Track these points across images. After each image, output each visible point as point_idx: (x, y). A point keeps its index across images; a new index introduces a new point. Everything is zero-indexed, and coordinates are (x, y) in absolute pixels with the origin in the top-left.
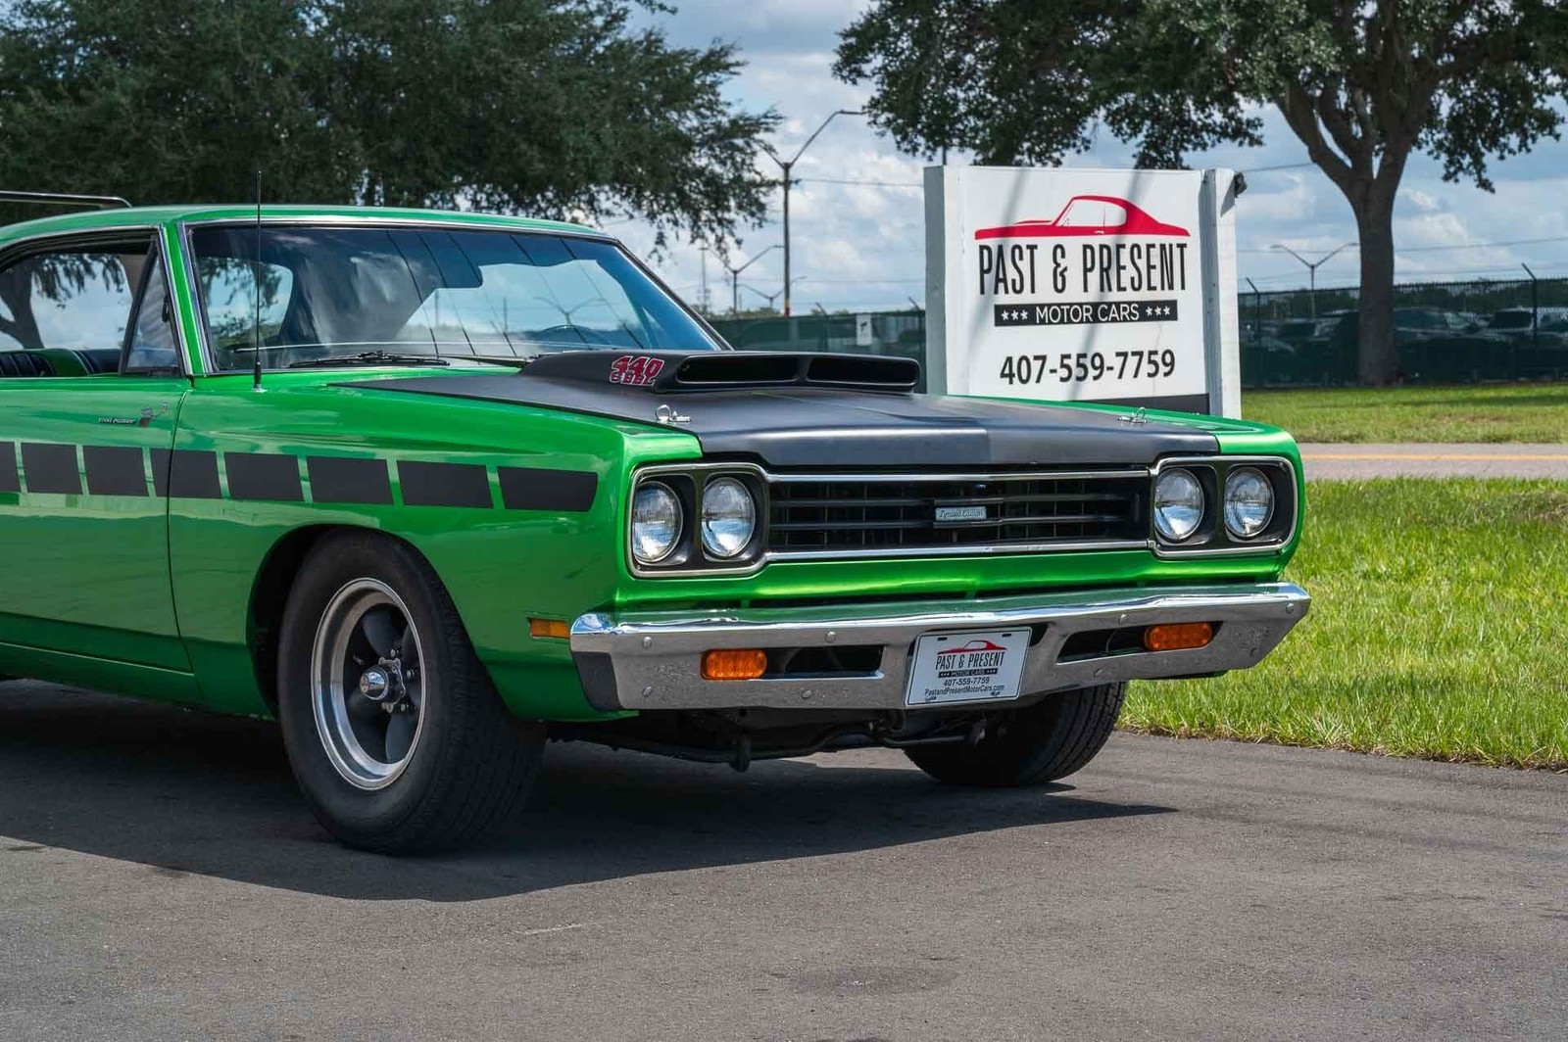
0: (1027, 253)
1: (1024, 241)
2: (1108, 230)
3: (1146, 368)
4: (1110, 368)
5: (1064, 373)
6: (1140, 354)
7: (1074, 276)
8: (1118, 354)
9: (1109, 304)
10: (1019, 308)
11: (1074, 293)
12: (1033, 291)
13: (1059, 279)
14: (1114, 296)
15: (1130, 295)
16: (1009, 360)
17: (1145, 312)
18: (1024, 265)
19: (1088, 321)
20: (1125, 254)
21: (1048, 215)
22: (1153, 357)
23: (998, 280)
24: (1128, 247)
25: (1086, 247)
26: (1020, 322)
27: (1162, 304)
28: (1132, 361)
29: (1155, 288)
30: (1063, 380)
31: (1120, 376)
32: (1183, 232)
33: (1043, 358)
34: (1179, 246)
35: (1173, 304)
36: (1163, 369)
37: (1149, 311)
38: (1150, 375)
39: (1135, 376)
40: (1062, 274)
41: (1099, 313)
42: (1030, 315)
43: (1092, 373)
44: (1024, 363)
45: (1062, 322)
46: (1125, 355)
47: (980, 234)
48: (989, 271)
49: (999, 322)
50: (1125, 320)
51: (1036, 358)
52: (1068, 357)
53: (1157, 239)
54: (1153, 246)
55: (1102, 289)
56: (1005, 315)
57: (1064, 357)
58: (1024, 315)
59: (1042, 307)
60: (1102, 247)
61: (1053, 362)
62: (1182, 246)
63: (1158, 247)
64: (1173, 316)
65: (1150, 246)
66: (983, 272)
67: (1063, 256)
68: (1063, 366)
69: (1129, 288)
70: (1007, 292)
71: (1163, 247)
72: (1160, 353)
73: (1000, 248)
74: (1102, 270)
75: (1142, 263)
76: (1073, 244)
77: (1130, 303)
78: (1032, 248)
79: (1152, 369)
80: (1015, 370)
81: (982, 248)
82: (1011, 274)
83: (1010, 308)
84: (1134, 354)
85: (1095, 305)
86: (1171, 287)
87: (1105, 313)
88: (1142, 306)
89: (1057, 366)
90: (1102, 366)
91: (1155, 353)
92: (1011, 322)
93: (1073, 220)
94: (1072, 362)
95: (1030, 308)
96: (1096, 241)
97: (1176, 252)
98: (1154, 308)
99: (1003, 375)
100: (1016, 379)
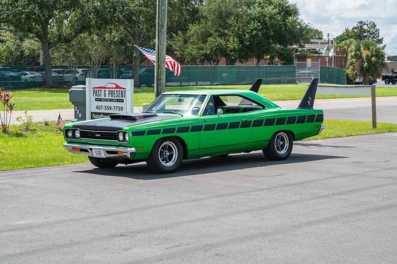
0: (100, 91)
1: (100, 89)
2: (113, 88)
3: (118, 109)
4: (112, 109)
5: (105, 109)
6: (117, 107)
7: (107, 95)
8: (114, 107)
9: (113, 99)
10: (99, 99)
11: (107, 97)
12: (101, 96)
13: (105, 95)
14: (114, 98)
15: (116, 98)
16: (97, 106)
17: (118, 101)
18: (100, 93)
19: (109, 101)
20: (115, 92)
21: (103, 86)
22: (119, 108)
23: (96, 95)
24: (116, 91)
25: (109, 90)
26: (99, 101)
27: (121, 100)
28: (116, 108)
29: (120, 97)
30: (105, 110)
31: (114, 110)
32: (125, 89)
33: (102, 106)
34: (124, 91)
35: (123, 100)
36: (121, 110)
37: (119, 101)
38: (119, 110)
39: (116, 110)
40: (105, 94)
41: (111, 100)
42: (100, 100)
43: (109, 109)
44: (99, 107)
45: (105, 101)
46: (115, 107)
47: (93, 88)
48: (95, 93)
49: (96, 100)
50: (115, 102)
51: (101, 106)
52: (106, 106)
53: (121, 90)
54: (120, 91)
55: (111, 97)
56: (97, 100)
57: (105, 106)
58: (99, 100)
59: (102, 99)
60: (112, 91)
61: (104, 107)
62: (125, 91)
63: (121, 91)
64: (123, 102)
65: (119, 91)
66: (94, 93)
67: (106, 92)
68: (105, 108)
69: (116, 97)
70: (97, 96)
71: (122, 91)
72: (121, 107)
73: (96, 90)
74: (112, 94)
75: (118, 93)
76: (107, 90)
77: (116, 99)
78: (101, 90)
79: (119, 109)
80: (98, 108)
81: (94, 90)
82: (98, 94)
83: (97, 99)
84: (116, 107)
85: (110, 99)
86: (123, 97)
87: (112, 100)
88: (118, 100)
89: (104, 108)
90: (111, 108)
91: (120, 107)
92: (97, 101)
93: (107, 86)
94: (106, 107)
95: (100, 99)
96: (111, 90)
97: (124, 92)
98: (120, 100)
99: (96, 108)
100: (98, 109)
